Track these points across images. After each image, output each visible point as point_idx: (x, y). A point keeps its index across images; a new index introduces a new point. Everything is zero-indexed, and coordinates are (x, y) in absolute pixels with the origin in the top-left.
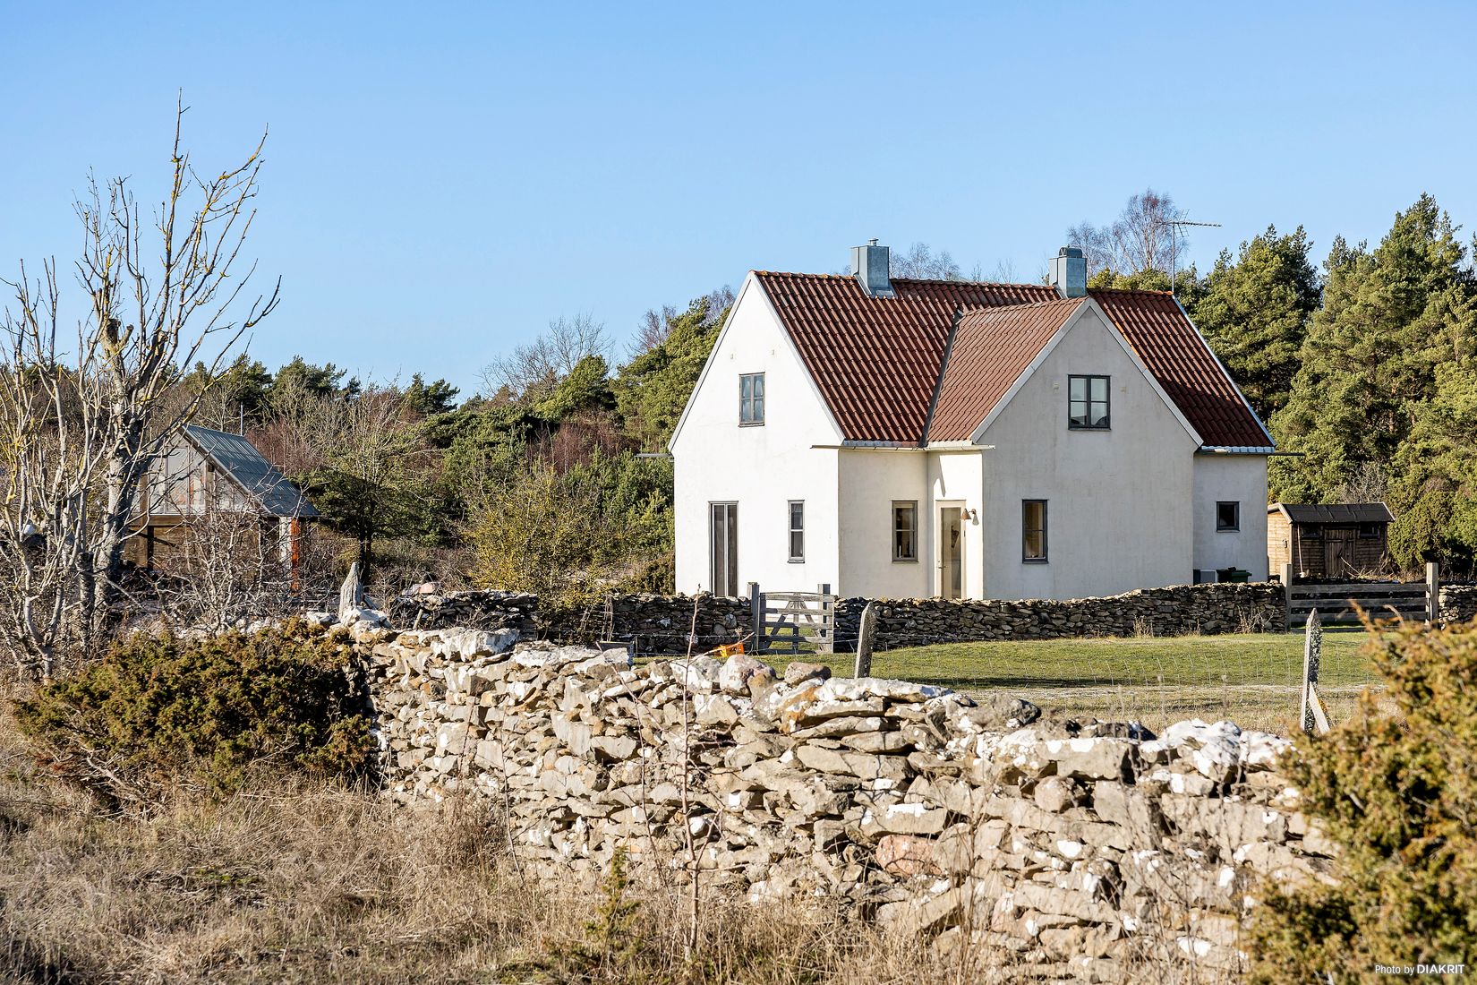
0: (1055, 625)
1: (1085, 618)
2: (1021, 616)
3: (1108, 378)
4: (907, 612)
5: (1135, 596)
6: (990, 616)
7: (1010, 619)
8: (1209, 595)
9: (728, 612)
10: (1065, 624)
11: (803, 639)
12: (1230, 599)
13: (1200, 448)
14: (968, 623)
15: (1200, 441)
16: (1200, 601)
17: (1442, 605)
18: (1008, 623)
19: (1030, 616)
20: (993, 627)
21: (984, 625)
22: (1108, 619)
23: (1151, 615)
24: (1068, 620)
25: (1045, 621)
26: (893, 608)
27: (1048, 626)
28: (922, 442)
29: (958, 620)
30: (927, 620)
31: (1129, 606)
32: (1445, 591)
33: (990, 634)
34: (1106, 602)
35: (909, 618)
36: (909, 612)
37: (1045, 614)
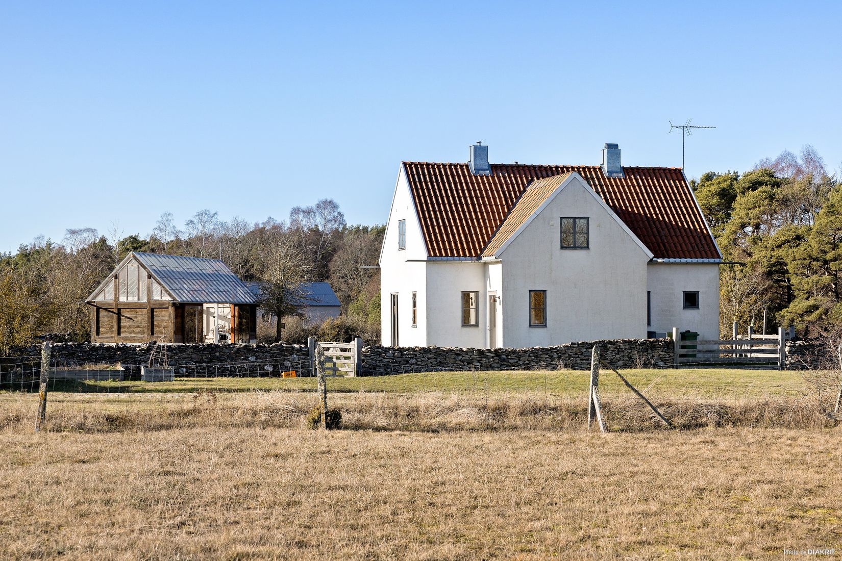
0: (510, 363)
1: (530, 359)
2: (487, 357)
3: (588, 219)
4: (410, 354)
5: (567, 346)
6: (467, 357)
7: (479, 359)
8: (619, 346)
9: (293, 354)
10: (517, 362)
11: (338, 369)
12: (633, 348)
13: (651, 260)
14: (452, 360)
15: (651, 255)
16: (612, 349)
17: (787, 353)
18: (479, 361)
19: (493, 357)
20: (468, 364)
21: (462, 362)
22: (547, 359)
23: (578, 357)
24: (519, 360)
25: (504, 360)
26: (402, 352)
27: (505, 363)
28: (479, 257)
29: (445, 359)
30: (423, 359)
31: (563, 352)
32: (789, 344)
33: (465, 367)
34: (546, 350)
35: (411, 358)
36: (412, 354)
37: (504, 357)
